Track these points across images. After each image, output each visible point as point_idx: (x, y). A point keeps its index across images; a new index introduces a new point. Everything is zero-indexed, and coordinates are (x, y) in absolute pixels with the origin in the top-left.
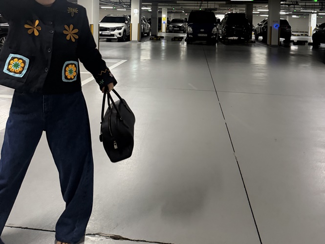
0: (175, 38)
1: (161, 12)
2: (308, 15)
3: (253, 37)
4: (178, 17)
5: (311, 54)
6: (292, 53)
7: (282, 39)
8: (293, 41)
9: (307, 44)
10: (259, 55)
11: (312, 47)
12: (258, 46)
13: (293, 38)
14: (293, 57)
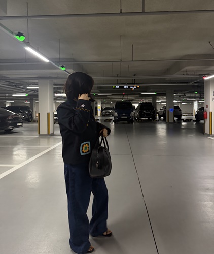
0: (107, 120)
1: (97, 103)
2: (192, 102)
3: (158, 118)
4: (108, 106)
5: (195, 127)
6: (183, 127)
7: (176, 119)
8: (183, 119)
9: (192, 121)
10: (162, 129)
11: (195, 123)
12: (161, 123)
13: (183, 117)
14: (183, 130)
